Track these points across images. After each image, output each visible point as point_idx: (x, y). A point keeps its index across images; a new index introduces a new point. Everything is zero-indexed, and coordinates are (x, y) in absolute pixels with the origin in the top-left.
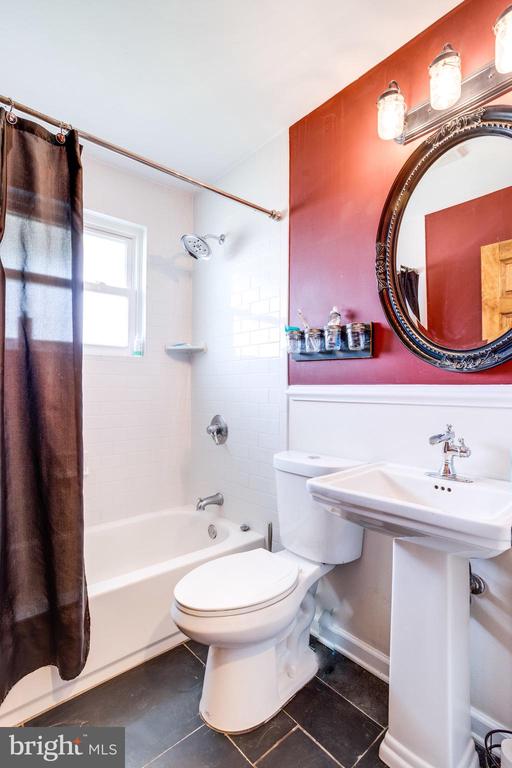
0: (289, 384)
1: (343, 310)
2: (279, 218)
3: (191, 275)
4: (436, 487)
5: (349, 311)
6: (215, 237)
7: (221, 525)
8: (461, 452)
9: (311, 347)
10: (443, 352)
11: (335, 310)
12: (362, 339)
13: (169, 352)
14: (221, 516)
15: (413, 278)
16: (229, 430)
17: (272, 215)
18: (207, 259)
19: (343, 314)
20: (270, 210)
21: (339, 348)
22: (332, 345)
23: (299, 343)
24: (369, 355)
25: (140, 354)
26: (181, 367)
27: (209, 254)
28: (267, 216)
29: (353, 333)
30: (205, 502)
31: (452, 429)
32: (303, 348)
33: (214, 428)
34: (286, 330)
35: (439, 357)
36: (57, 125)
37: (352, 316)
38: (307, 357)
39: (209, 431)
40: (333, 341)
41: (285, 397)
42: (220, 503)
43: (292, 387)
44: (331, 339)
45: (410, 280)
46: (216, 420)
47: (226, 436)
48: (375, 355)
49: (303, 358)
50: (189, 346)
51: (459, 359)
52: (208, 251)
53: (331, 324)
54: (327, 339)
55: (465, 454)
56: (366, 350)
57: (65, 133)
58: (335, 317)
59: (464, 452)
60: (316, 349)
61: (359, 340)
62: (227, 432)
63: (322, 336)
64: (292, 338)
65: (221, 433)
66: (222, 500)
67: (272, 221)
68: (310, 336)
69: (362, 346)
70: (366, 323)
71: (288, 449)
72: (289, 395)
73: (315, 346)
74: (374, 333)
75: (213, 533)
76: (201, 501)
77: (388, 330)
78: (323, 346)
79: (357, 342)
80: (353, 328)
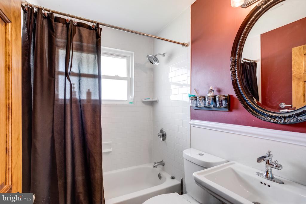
0: (191, 119)
1: (215, 88)
2: (187, 46)
3: (152, 70)
4: (262, 183)
5: (218, 88)
6: (161, 54)
7: (164, 174)
8: (276, 166)
9: (200, 104)
10: (266, 113)
11: (211, 88)
12: (224, 102)
13: (144, 102)
14: (163, 170)
15: (254, 65)
16: (167, 135)
17: (183, 45)
18: (157, 64)
19: (215, 90)
20: (182, 43)
21: (212, 106)
22: (209, 104)
23: (195, 102)
24: (227, 110)
25: (132, 103)
26: (148, 108)
27: (158, 62)
28: (181, 46)
29: (219, 100)
30: (157, 164)
31: (271, 153)
32: (197, 104)
33: (161, 134)
34: (189, 96)
35: (264, 115)
36: (92, 22)
37: (219, 91)
38: (199, 108)
39: (159, 135)
40: (210, 103)
41: (190, 124)
42: (163, 165)
43: (192, 121)
44: (209, 102)
45: (253, 66)
46: (162, 131)
47: (166, 137)
48: (230, 110)
49: (197, 108)
50: (151, 100)
51: (276, 117)
52: (157, 61)
53: (209, 95)
54: (207, 102)
55: (279, 168)
56: (225, 107)
57: (95, 24)
58: (211, 92)
59: (278, 167)
60: (202, 105)
61: (222, 103)
62: (166, 135)
63: (205, 100)
64: (192, 100)
65: (164, 136)
66: (164, 163)
67: (184, 47)
68: (200, 100)
69: (224, 106)
70: (226, 95)
71: (190, 148)
72: (191, 124)
73: (201, 104)
74: (229, 99)
75: (160, 177)
76: (155, 164)
77: (236, 99)
78: (205, 104)
79: (221, 104)
80: (219, 98)
